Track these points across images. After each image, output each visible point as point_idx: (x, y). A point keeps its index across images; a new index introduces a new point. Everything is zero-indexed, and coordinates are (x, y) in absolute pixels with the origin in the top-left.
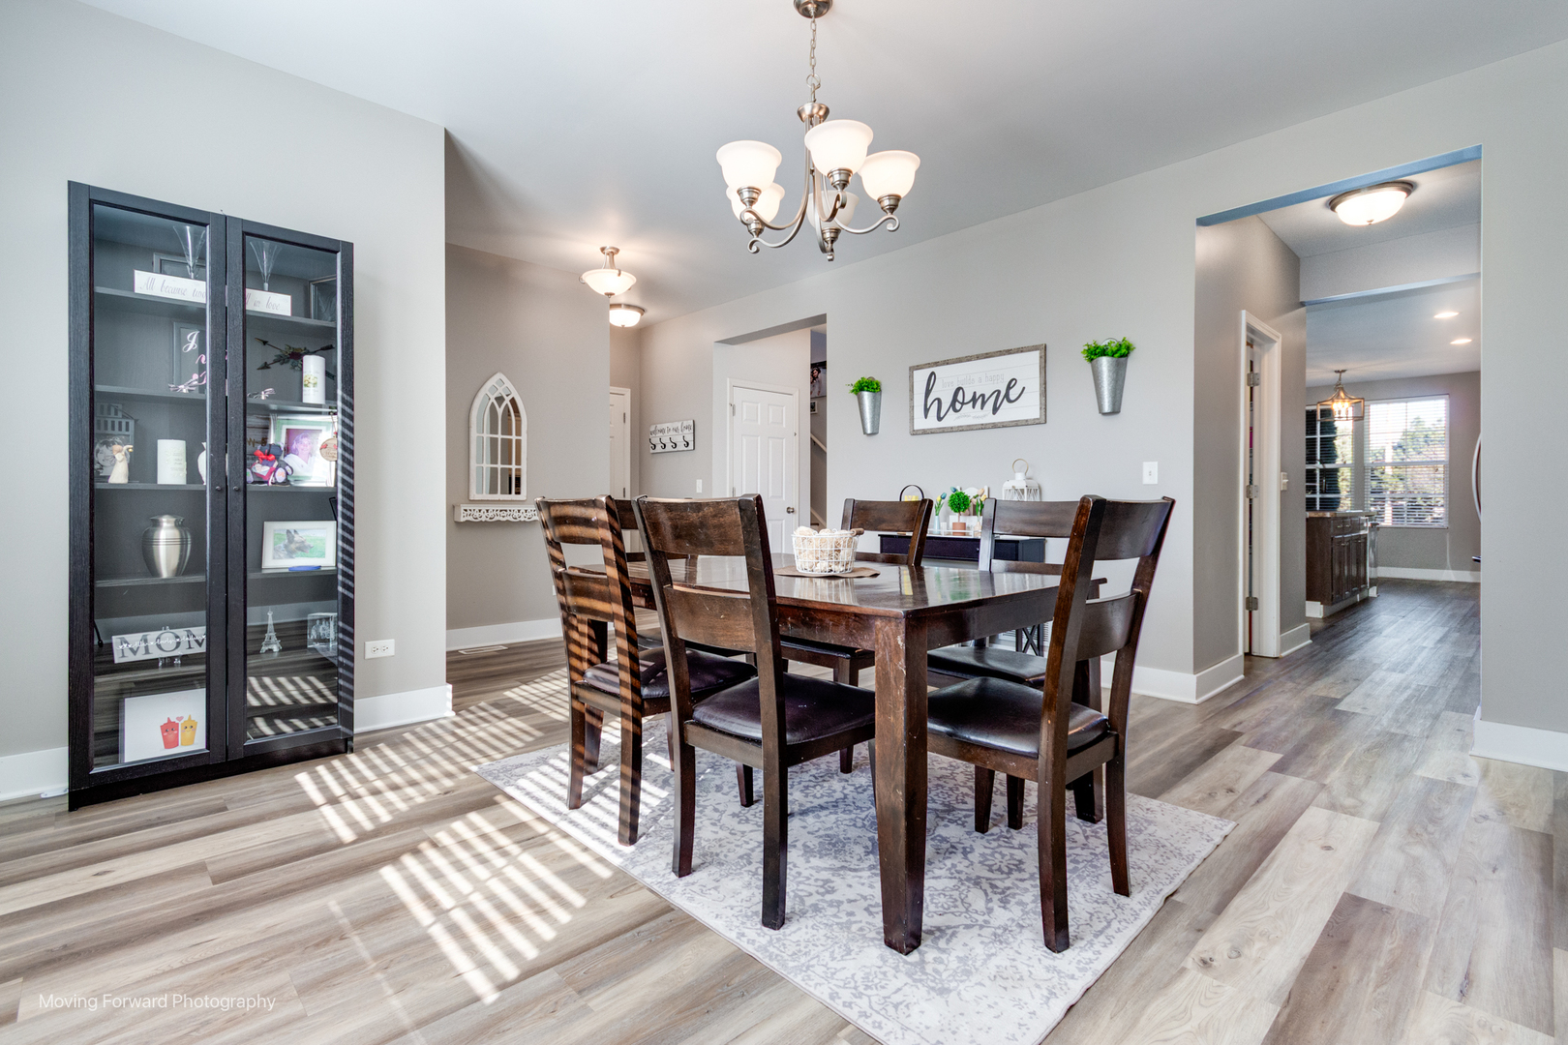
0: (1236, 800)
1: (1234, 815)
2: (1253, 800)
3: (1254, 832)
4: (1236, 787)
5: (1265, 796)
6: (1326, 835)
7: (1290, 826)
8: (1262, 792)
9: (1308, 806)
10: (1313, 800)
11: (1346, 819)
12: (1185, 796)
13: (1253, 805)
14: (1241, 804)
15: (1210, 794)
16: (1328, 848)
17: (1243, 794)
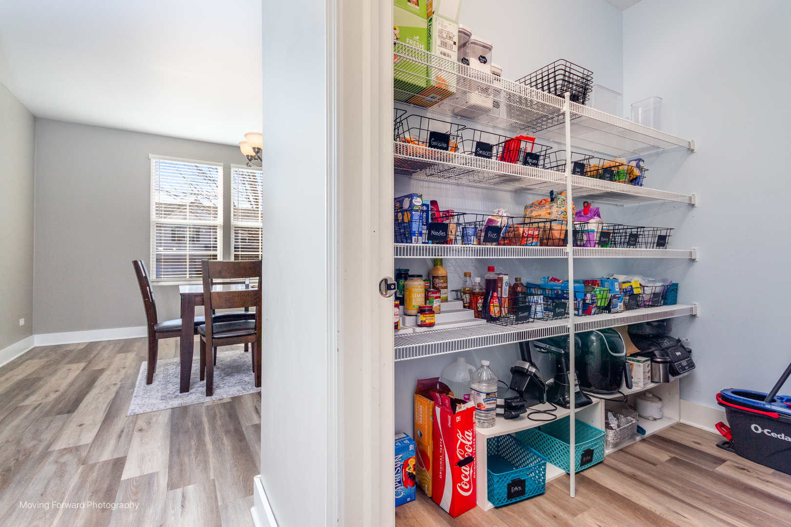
0: (134, 427)
1: (131, 418)
2: (126, 430)
3: (117, 417)
4: (140, 434)
5: (120, 436)
6: (82, 431)
7: (101, 427)
8: (123, 437)
9: (93, 441)
10: (91, 447)
11: (69, 444)
12: (160, 416)
13: (124, 428)
14: (131, 426)
15: (150, 423)
16: (80, 425)
17: (133, 431)
